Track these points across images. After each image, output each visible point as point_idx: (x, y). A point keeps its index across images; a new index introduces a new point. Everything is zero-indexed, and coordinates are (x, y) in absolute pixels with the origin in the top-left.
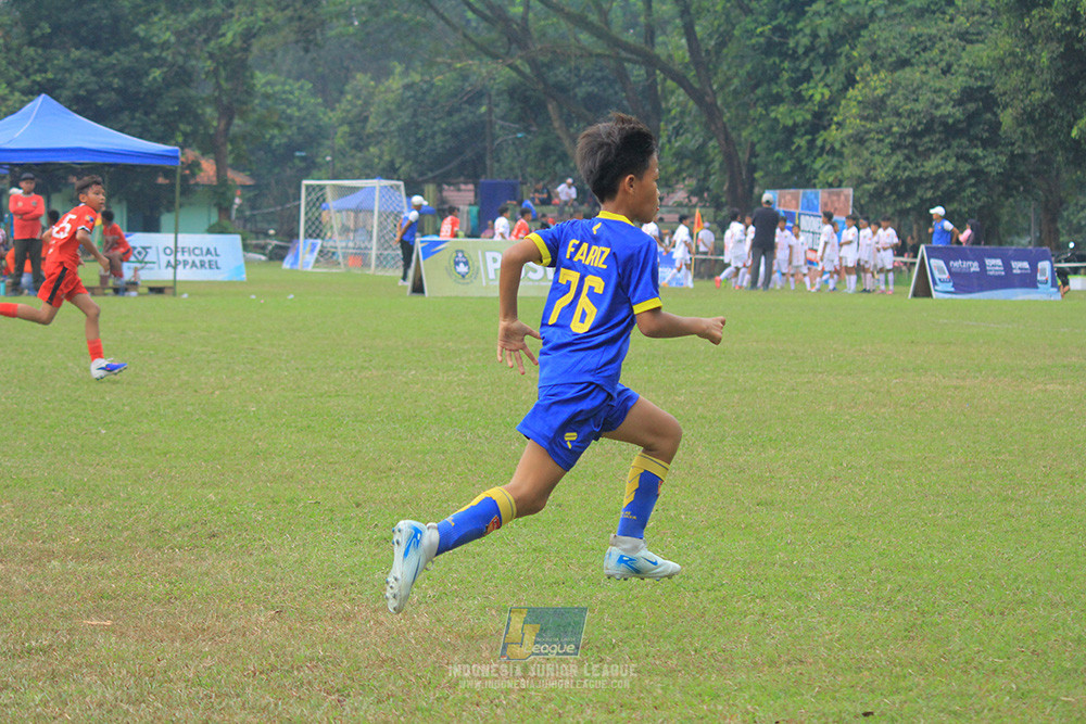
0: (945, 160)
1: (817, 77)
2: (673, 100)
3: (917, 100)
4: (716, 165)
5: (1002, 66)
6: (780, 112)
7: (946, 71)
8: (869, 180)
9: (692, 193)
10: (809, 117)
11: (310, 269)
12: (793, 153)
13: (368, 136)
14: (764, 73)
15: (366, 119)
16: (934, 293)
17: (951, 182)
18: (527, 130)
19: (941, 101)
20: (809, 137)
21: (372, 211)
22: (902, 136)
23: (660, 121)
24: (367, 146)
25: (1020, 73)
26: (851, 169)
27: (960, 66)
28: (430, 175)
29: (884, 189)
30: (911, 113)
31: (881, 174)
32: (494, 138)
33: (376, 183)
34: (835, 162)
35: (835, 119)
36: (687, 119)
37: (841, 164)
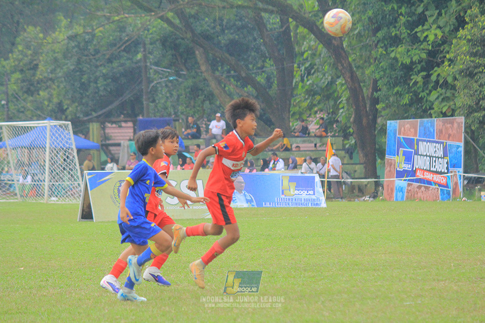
1: (430, 20)
2: (305, 45)
4: (343, 99)
6: (400, 53)
8: (479, 109)
10: (424, 56)
12: (411, 87)
14: (384, 18)
15: (36, 67)
18: (178, 74)
20: (424, 73)
21: (44, 148)
23: (293, 62)
24: (37, 91)
26: (462, 99)
28: (94, 114)
32: (150, 81)
33: (48, 124)
34: (449, 94)
35: (448, 56)
36: (318, 61)
37: (454, 96)
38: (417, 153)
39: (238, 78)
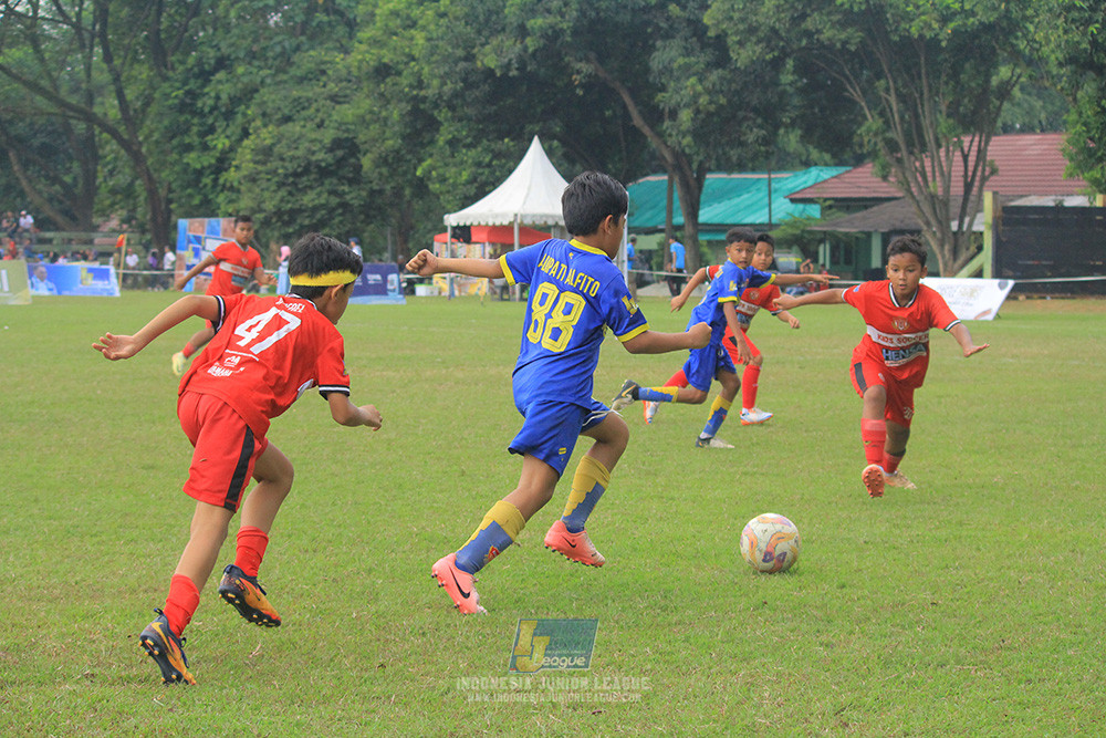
0: (319, 195)
1: (219, 130)
2: (108, 148)
3: (297, 148)
4: (142, 198)
5: (363, 121)
6: (191, 158)
7: (320, 125)
8: (261, 210)
9: (123, 221)
10: (213, 161)
12: (201, 189)
14: (178, 127)
17: (323, 212)
19: (314, 148)
20: (212, 177)
22: (286, 176)
23: (97, 164)
25: (377, 126)
26: (246, 202)
27: (330, 121)
29: (271, 218)
30: (293, 158)
31: (269, 206)
34: (234, 196)
35: (234, 163)
36: (120, 164)
37: (238, 198)
38: (204, 249)
39: (47, 178)
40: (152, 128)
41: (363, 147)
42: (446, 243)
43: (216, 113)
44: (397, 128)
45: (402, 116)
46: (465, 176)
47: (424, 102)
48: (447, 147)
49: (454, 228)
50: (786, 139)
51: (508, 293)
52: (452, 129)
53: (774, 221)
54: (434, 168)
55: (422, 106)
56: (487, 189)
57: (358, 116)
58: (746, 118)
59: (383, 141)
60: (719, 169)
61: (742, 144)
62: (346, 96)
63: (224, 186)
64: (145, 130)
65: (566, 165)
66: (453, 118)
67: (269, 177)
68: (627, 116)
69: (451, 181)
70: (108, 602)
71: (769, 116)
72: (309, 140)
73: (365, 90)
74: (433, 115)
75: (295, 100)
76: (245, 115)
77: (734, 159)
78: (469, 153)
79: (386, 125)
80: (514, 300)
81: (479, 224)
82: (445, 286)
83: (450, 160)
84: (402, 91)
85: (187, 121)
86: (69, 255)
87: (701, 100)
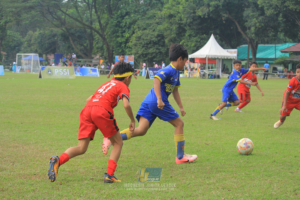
0: (154, 49)
1: (126, 32)
2: (96, 36)
3: (147, 37)
4: (105, 50)
5: (165, 30)
6: (119, 39)
7: (154, 31)
8: (137, 54)
9: (100, 56)
10: (125, 40)
11: (18, 72)
12: (121, 48)
13: (32, 44)
14: (115, 31)
15: (31, 41)
16: (150, 78)
17: (155, 54)
18: (65, 43)
19: (152, 37)
20: (125, 44)
21: (31, 60)
22: (145, 44)
23: (93, 41)
24: (31, 46)
25: (169, 31)
26: (134, 51)
27: (157, 30)
28: (45, 52)
29: (140, 56)
30: (146, 40)
31: (140, 52)
32: (58, 44)
33: (32, 54)
34: (130, 50)
35: (130, 41)
36: (99, 41)
37: (132, 50)
39: (80, 44)
40: (108, 31)
41: (165, 37)
42: (188, 63)
43: (125, 27)
44: (174, 32)
45: (176, 28)
46: (193, 45)
47: (182, 25)
48: (188, 37)
49: (190, 59)
50: (280, 35)
51: (205, 76)
52: (190, 32)
53: (277, 57)
54: (185, 42)
55: (182, 26)
56: (199, 48)
57: (164, 28)
58: (269, 30)
59: (171, 35)
60: (262, 43)
61: (268, 36)
62: (161, 23)
63: (128, 47)
64: (106, 32)
65: (220, 42)
66: (190, 29)
67: (140, 44)
68: (237, 28)
69: (189, 46)
70: (97, 159)
71: (276, 29)
72: (151, 35)
73: (166, 21)
74: (184, 28)
75: (147, 24)
76: (133, 28)
77: (266, 40)
78: (194, 39)
79: (172, 31)
80: (206, 78)
81: (197, 58)
82: (188, 74)
83: (189, 40)
84: (176, 22)
85: (118, 29)
86: (86, 65)
87: (257, 25)
